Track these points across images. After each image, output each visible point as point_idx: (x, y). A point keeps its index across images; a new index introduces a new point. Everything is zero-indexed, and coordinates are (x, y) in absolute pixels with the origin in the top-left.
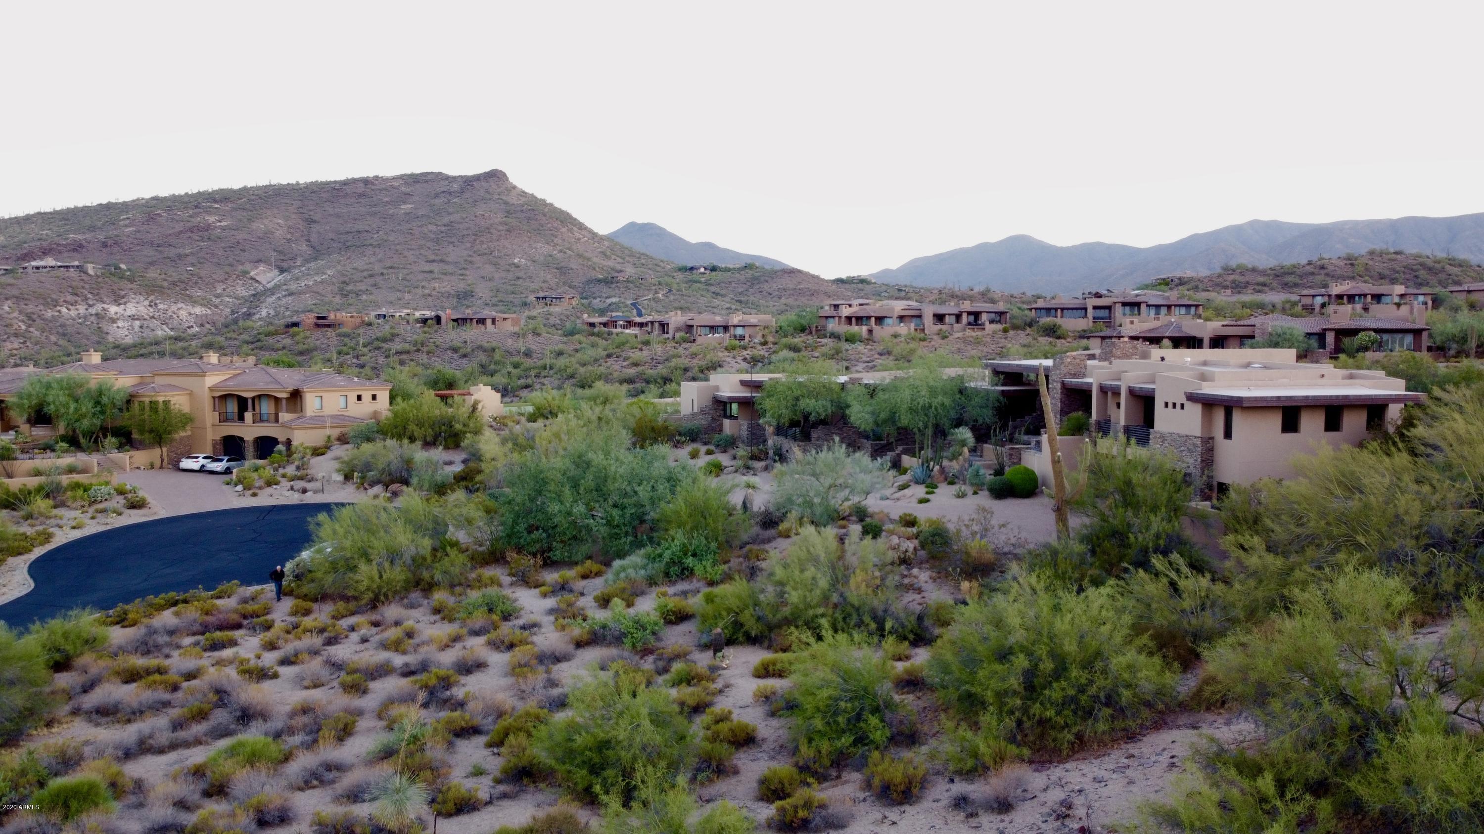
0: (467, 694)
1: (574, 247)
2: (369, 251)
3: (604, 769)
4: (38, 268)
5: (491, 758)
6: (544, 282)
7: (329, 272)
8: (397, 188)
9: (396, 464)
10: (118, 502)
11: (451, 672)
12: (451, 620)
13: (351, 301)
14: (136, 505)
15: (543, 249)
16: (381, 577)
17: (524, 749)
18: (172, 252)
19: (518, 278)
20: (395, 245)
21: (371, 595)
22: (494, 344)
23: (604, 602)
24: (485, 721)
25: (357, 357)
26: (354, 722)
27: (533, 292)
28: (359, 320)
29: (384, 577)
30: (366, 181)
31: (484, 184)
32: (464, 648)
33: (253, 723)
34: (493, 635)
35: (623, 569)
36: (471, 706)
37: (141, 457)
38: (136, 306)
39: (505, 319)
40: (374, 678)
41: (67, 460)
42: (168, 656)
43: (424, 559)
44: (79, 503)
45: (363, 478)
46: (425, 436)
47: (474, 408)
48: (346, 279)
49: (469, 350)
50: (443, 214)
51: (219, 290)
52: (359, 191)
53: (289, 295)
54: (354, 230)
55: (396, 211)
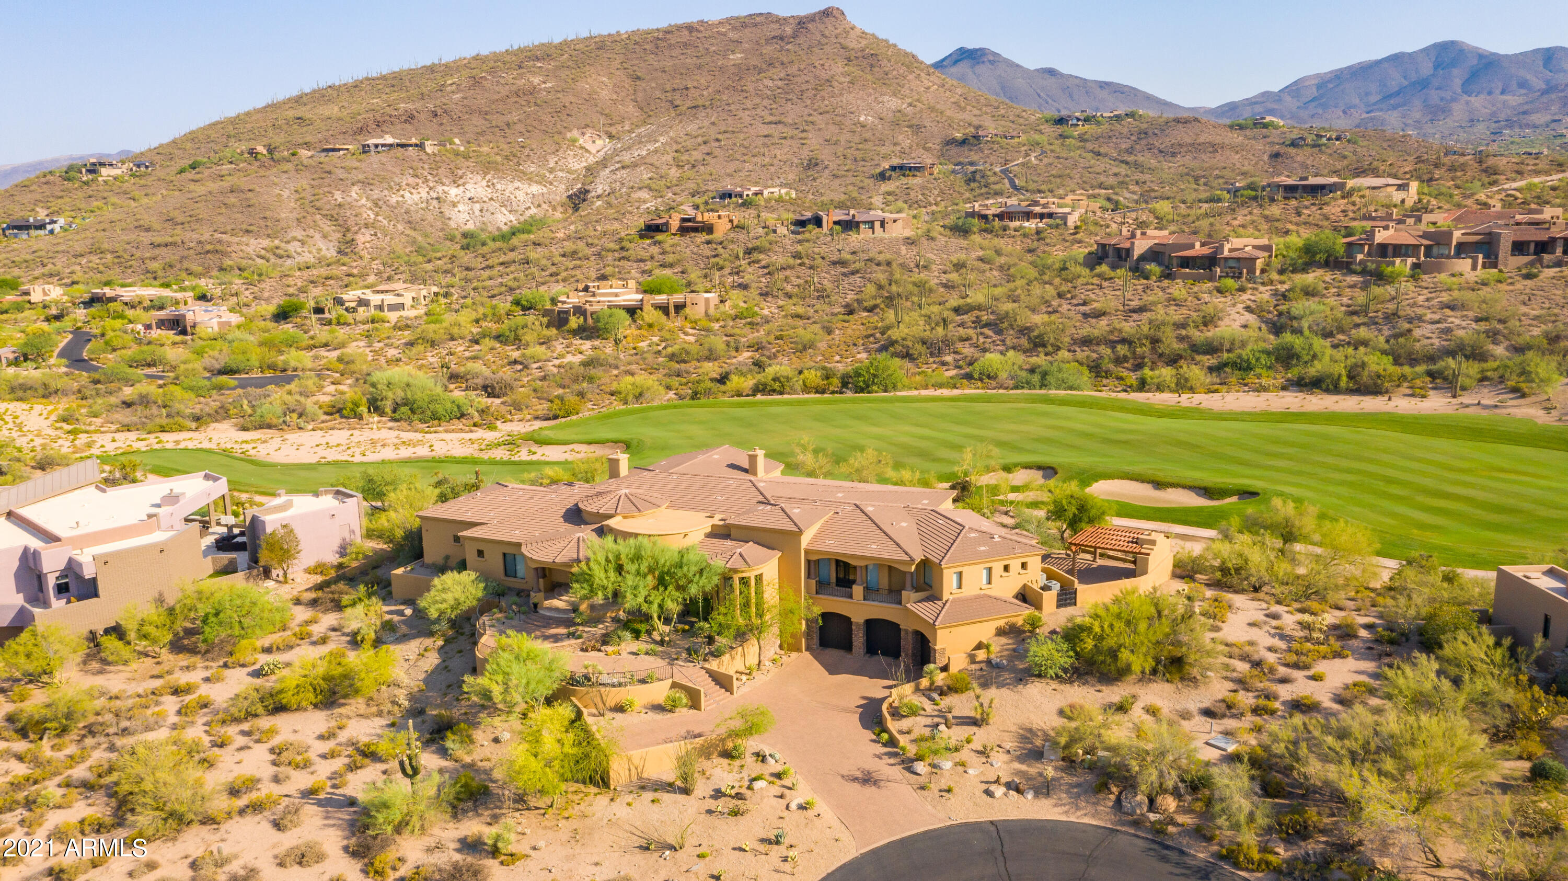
1: (924, 98)
2: (701, 113)
4: (377, 147)
6: (896, 144)
7: (661, 139)
8: (724, 34)
15: (892, 103)
18: (500, 120)
19: (866, 140)
20: (728, 104)
22: (888, 255)
27: (885, 157)
31: (819, 25)
38: (477, 186)
48: (680, 147)
50: (777, 64)
51: (552, 165)
52: (684, 40)
53: (623, 167)
54: (682, 86)
55: (725, 62)
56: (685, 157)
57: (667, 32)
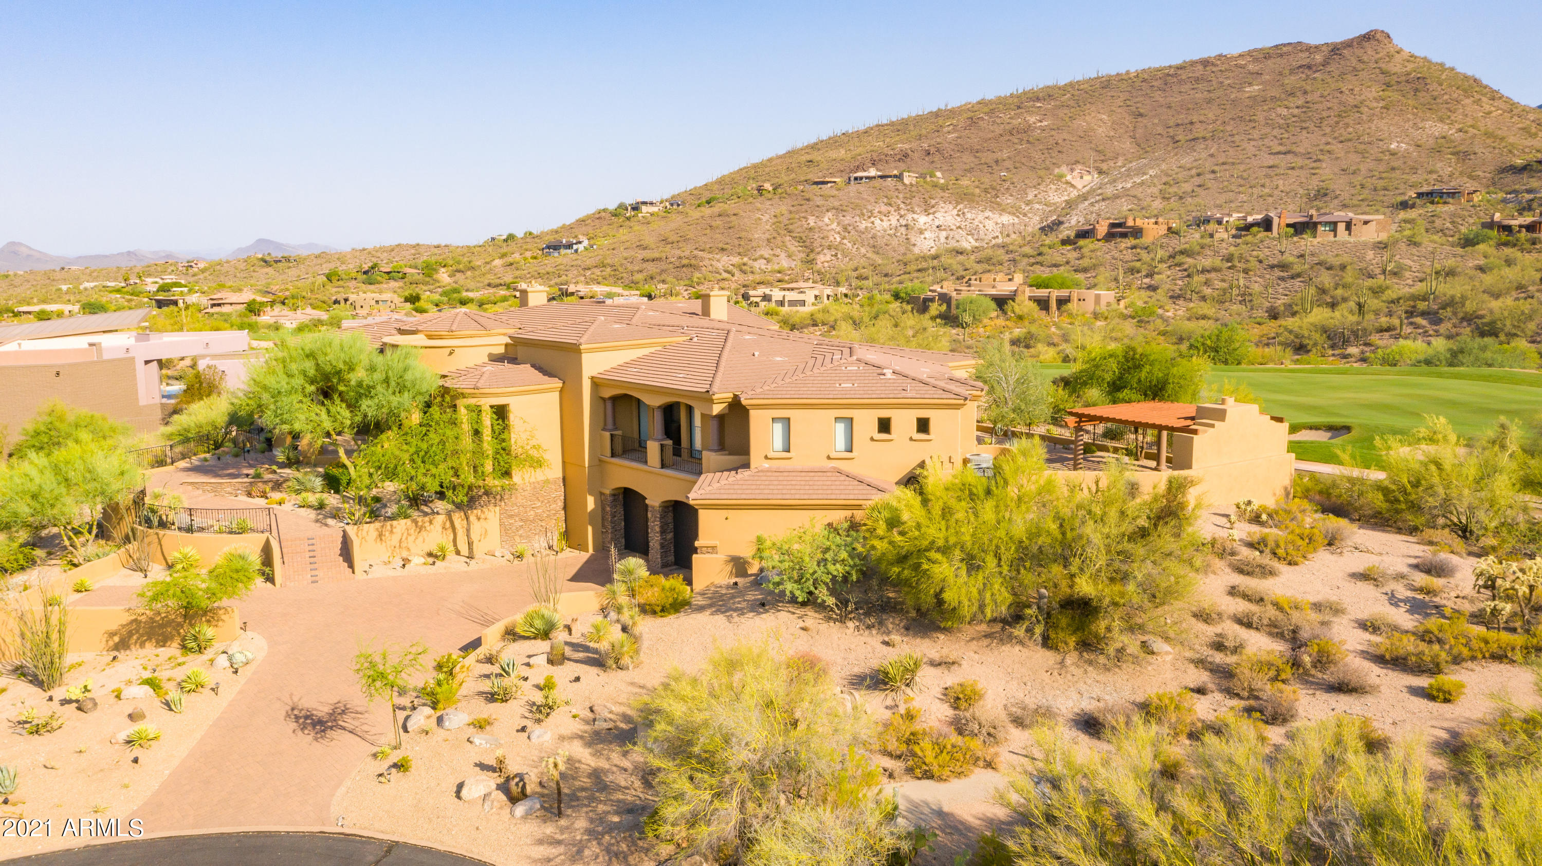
2: (1201, 145)
4: (860, 179)
6: (1432, 172)
7: (1151, 172)
8: (1243, 67)
18: (988, 157)
19: (1393, 169)
20: (1233, 135)
22: (1345, 259)
27: (1414, 185)
28: (1164, 227)
30: (1206, 62)
31: (1357, 51)
38: (947, 215)
39: (1366, 223)
48: (1170, 179)
49: (1305, 267)
50: (1298, 94)
51: (1030, 197)
52: (1197, 75)
53: (1103, 200)
54: (1186, 121)
55: (1239, 95)
56: (1172, 190)
57: (1180, 68)
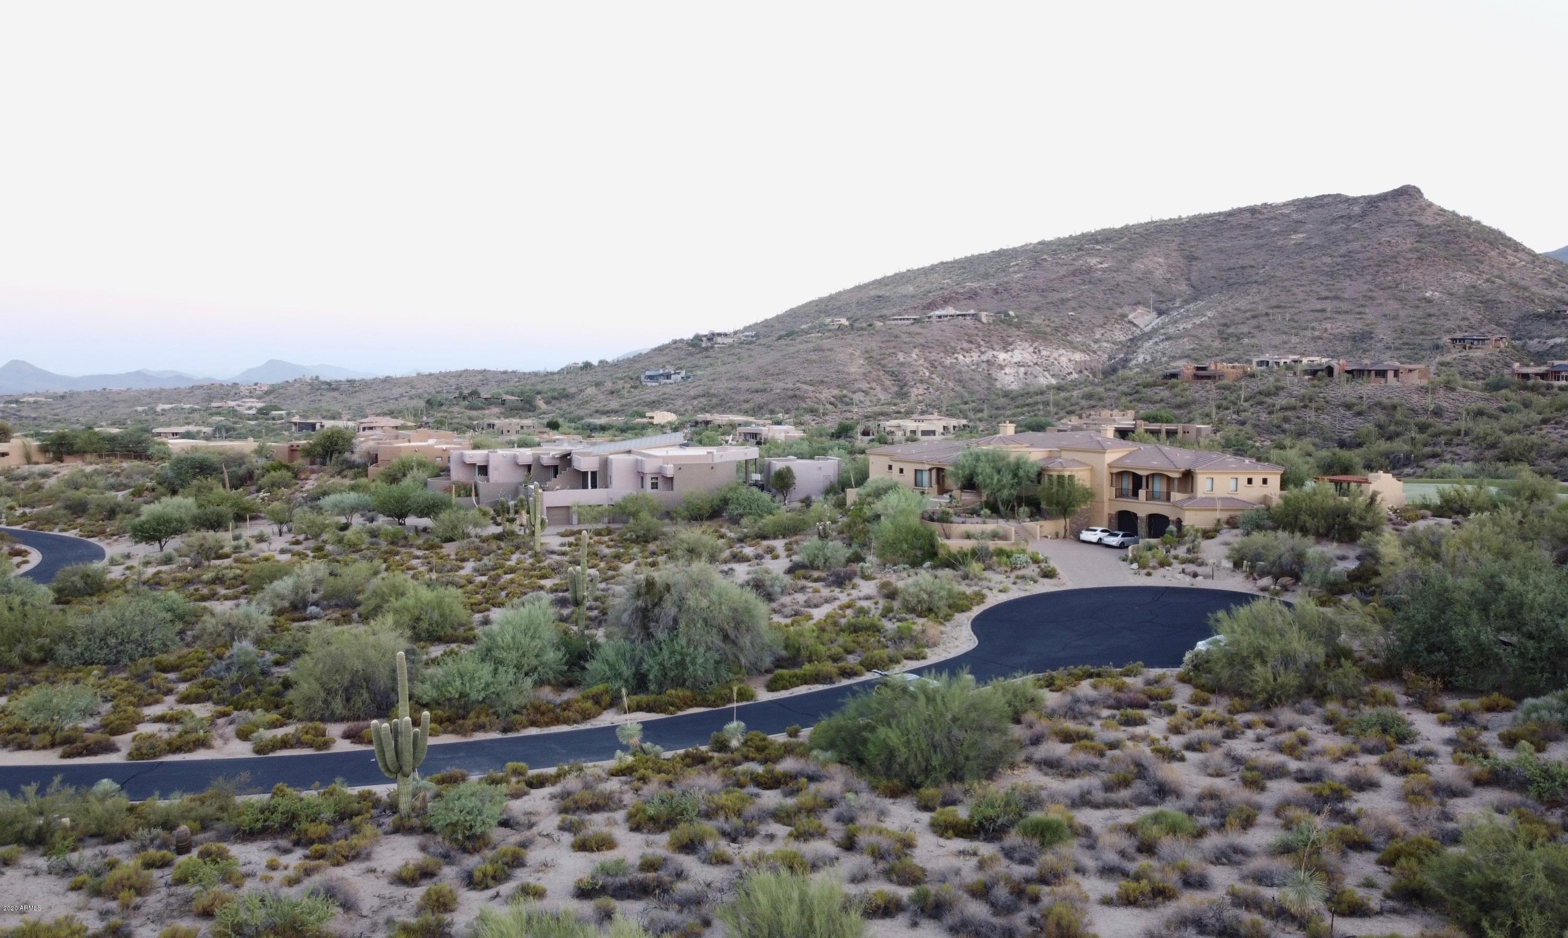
0: (1360, 810)
1: (1506, 275)
2: (1254, 289)
3: (1494, 909)
4: (940, 317)
5: (1381, 875)
6: (1464, 319)
7: (1210, 314)
8: (1287, 216)
9: (1287, 558)
10: (1032, 570)
11: (1344, 786)
12: (1344, 733)
13: (1231, 345)
14: (1049, 574)
15: (1463, 278)
16: (1275, 679)
17: (1415, 874)
18: (1055, 297)
19: (1430, 315)
20: (1283, 281)
21: (1265, 695)
22: (1396, 400)
23: (1510, 741)
24: (1376, 840)
25: (1238, 413)
26: (1256, 815)
27: (1448, 331)
28: (1240, 371)
29: (1279, 680)
30: (1253, 210)
31: (1393, 205)
32: (1357, 764)
33: (1168, 798)
34: (1387, 756)
35: (1536, 709)
36: (1363, 821)
37: (1048, 526)
38: (1022, 353)
39: (1410, 371)
40: (1270, 778)
41: (992, 526)
42: (1090, 724)
43: (1317, 666)
44: (1003, 568)
45: (1252, 567)
46: (1318, 528)
47: (1373, 499)
48: (1227, 321)
49: (1364, 407)
50: (1341, 243)
51: (1098, 336)
52: (1246, 222)
53: (1167, 339)
54: (1238, 265)
55: (1285, 242)
56: (1231, 331)
